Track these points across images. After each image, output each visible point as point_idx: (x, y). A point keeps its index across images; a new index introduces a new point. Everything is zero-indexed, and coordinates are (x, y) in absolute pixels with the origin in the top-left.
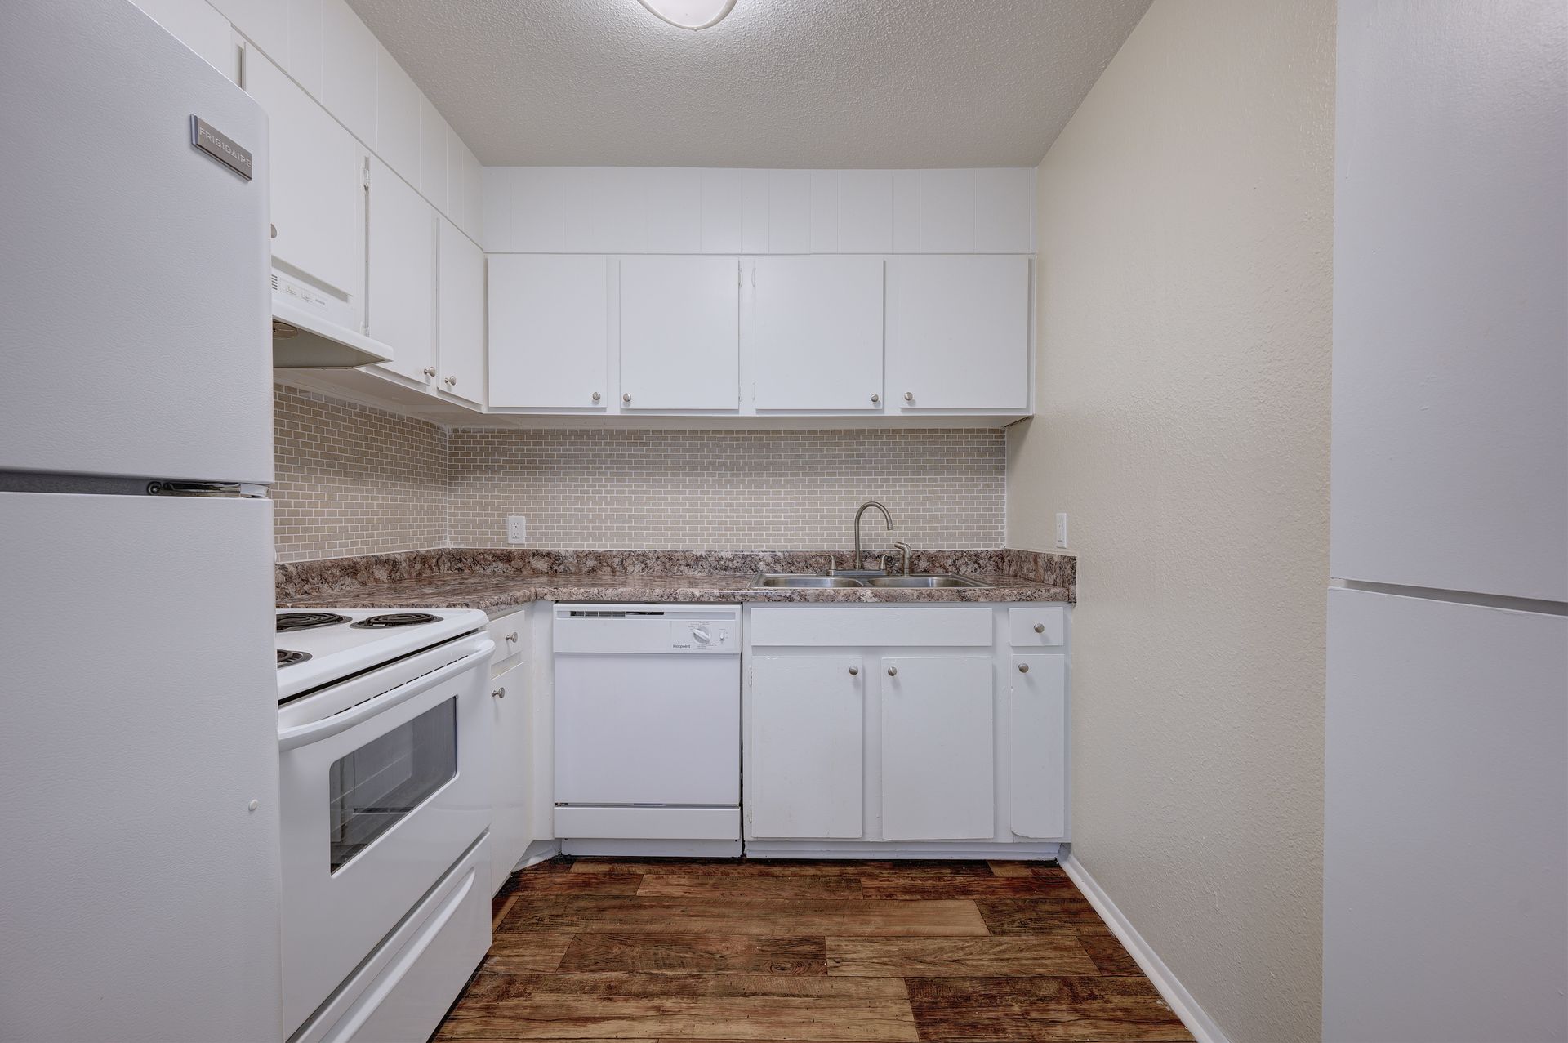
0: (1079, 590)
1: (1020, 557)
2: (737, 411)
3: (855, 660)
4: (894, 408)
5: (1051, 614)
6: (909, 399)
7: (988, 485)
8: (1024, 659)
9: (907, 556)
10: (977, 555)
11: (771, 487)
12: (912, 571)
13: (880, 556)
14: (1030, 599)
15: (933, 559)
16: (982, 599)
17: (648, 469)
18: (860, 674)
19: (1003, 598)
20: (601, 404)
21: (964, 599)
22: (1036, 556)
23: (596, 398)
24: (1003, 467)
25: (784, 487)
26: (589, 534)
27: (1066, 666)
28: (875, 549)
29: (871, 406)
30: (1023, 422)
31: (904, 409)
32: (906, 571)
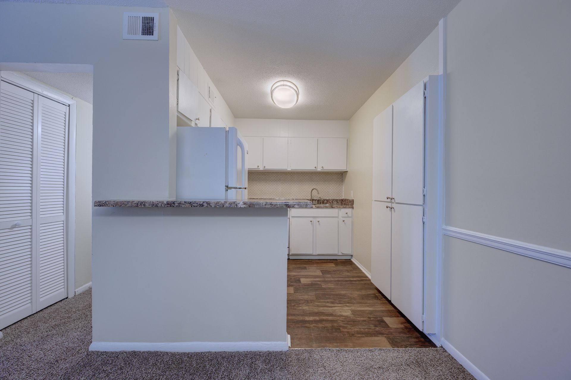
0: (354, 206)
1: (345, 200)
2: (287, 169)
3: (311, 219)
4: (319, 169)
5: (349, 210)
6: (322, 167)
7: (339, 185)
8: (344, 219)
9: (322, 200)
10: (337, 200)
11: (293, 185)
12: (323, 203)
13: (316, 200)
14: (345, 208)
15: (328, 201)
16: (336, 208)
17: (266, 180)
18: (312, 222)
19: (340, 207)
20: (259, 168)
21: (332, 208)
22: (348, 200)
23: (258, 167)
24: (343, 181)
25: (295, 185)
26: (253, 195)
27: (352, 221)
28: (315, 198)
29: (315, 169)
30: (346, 172)
31: (321, 169)
32: (322, 203)
